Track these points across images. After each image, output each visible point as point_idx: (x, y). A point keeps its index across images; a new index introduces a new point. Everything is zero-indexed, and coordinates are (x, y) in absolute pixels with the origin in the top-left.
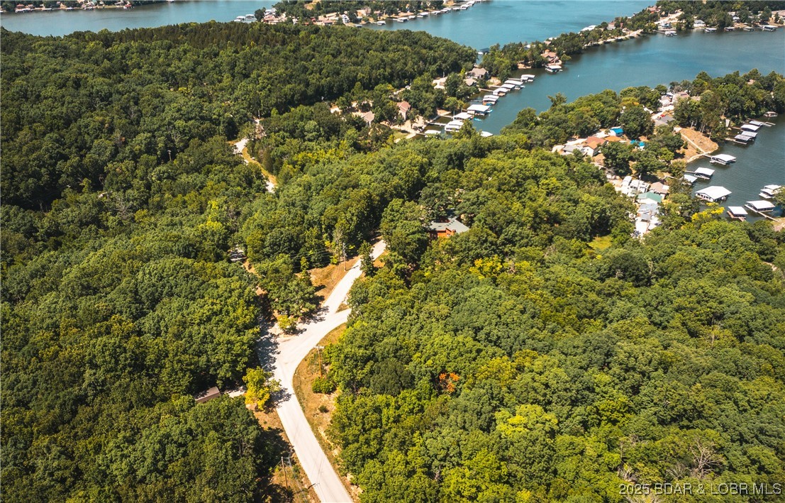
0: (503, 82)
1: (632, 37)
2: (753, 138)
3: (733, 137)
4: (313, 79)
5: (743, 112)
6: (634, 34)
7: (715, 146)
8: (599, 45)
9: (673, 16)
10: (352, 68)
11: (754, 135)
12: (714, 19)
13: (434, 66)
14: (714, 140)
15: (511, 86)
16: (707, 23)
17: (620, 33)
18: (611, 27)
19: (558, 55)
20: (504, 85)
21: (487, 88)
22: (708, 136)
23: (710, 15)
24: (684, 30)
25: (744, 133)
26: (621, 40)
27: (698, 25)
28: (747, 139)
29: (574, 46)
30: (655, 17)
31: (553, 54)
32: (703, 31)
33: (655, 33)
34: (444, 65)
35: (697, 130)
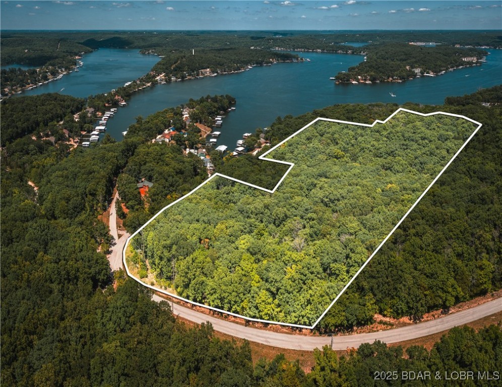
0: (103, 114)
1: (149, 86)
2: (222, 123)
3: (215, 124)
4: (19, 124)
5: (212, 112)
6: (149, 84)
7: (210, 129)
8: (136, 91)
9: (161, 76)
10: (35, 116)
11: (221, 122)
12: (179, 76)
13: (69, 110)
14: (208, 127)
15: (109, 115)
16: (176, 77)
17: (144, 85)
18: (138, 82)
19: (122, 97)
20: (105, 115)
21: (97, 117)
22: (205, 125)
23: (177, 74)
24: (168, 81)
25: (218, 121)
26: (145, 88)
27: (173, 79)
28: (220, 124)
29: (127, 93)
30: (154, 77)
31: (120, 98)
32: (176, 81)
33: (157, 84)
34: (73, 109)
35: (201, 123)
